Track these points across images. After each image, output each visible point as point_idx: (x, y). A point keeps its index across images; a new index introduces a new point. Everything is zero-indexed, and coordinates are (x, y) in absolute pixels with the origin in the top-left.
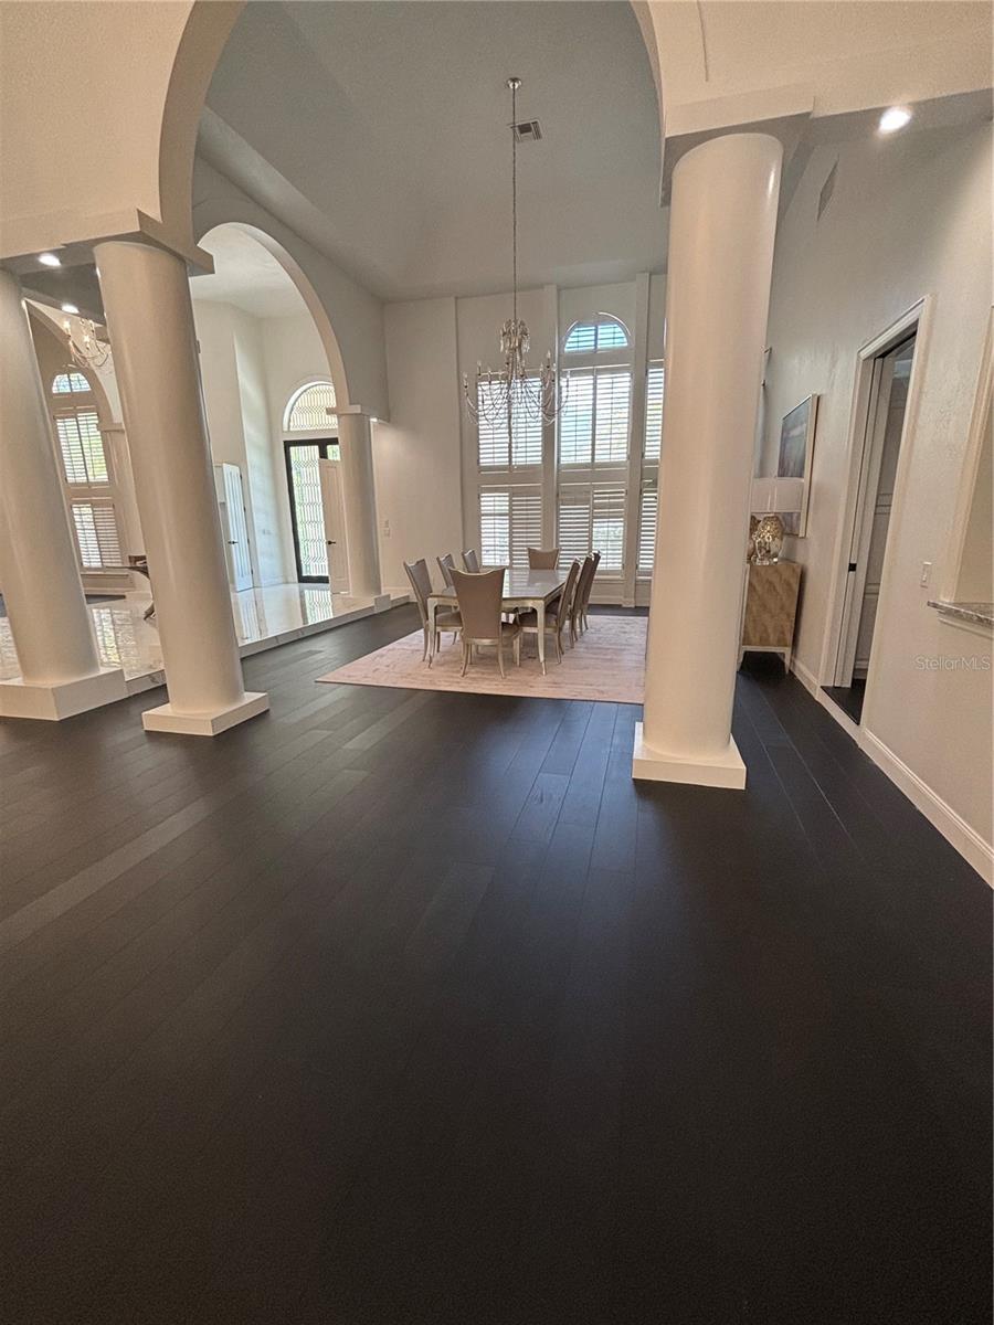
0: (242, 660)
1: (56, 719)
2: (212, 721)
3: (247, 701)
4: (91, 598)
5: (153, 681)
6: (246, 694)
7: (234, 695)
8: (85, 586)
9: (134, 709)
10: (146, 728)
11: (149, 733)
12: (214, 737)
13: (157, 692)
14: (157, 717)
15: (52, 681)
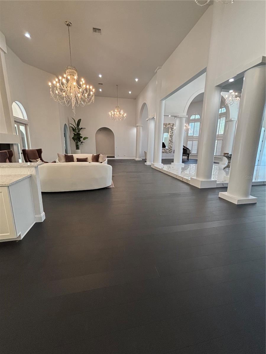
0: (252, 186)
1: (200, 188)
2: (238, 200)
3: (250, 198)
4: (215, 163)
5: (223, 185)
6: (250, 196)
7: (247, 195)
8: (214, 160)
9: (217, 191)
10: (219, 196)
11: (219, 197)
12: (237, 205)
13: (224, 188)
14: (223, 195)
15: (201, 179)
